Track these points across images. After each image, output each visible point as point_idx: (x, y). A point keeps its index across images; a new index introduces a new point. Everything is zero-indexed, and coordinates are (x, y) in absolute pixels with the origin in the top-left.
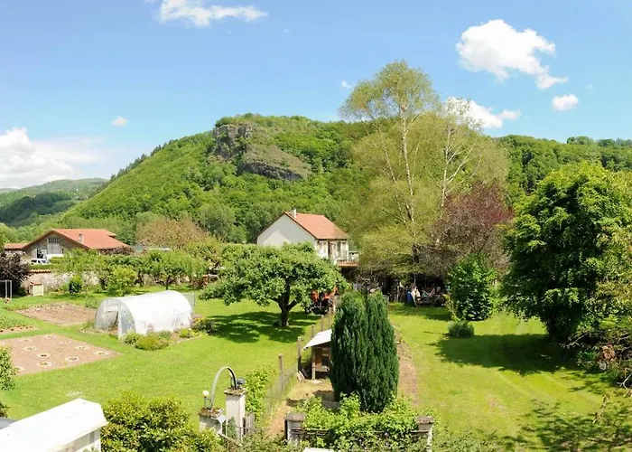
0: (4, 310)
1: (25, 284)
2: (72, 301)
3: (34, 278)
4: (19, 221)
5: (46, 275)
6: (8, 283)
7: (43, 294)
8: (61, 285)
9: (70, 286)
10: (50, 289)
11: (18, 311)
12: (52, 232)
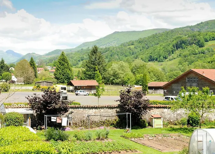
0: (122, 138)
1: (146, 117)
2: (184, 134)
3: (155, 112)
4: (170, 60)
5: (166, 110)
6: (129, 115)
7: (162, 127)
8: (180, 120)
9: (188, 121)
10: (170, 123)
11: (133, 139)
12: (191, 72)
